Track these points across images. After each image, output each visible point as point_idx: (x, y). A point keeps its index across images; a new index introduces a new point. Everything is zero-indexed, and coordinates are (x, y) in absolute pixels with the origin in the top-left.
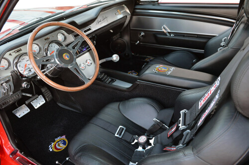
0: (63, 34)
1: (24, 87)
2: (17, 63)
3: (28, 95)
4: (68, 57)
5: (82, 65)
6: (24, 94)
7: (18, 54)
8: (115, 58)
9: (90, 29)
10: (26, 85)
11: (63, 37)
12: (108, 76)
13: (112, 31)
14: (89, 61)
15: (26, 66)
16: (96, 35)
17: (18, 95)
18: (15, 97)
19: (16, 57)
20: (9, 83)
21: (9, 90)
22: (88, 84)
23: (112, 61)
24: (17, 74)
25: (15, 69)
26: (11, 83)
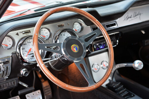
0: (81, 24)
1: (22, 75)
2: (21, 45)
3: (25, 85)
4: (77, 49)
5: (96, 66)
6: (20, 83)
7: (25, 35)
8: (138, 64)
9: (114, 25)
10: (24, 73)
11: (80, 27)
12: (124, 87)
13: (143, 32)
14: (105, 63)
15: (30, 50)
16: (121, 32)
17: (14, 83)
18: (10, 83)
19: (22, 39)
20: (7, 65)
21: (5, 72)
22: (91, 87)
23: (132, 68)
24: (17, 57)
25: (18, 50)
26: (9, 66)
